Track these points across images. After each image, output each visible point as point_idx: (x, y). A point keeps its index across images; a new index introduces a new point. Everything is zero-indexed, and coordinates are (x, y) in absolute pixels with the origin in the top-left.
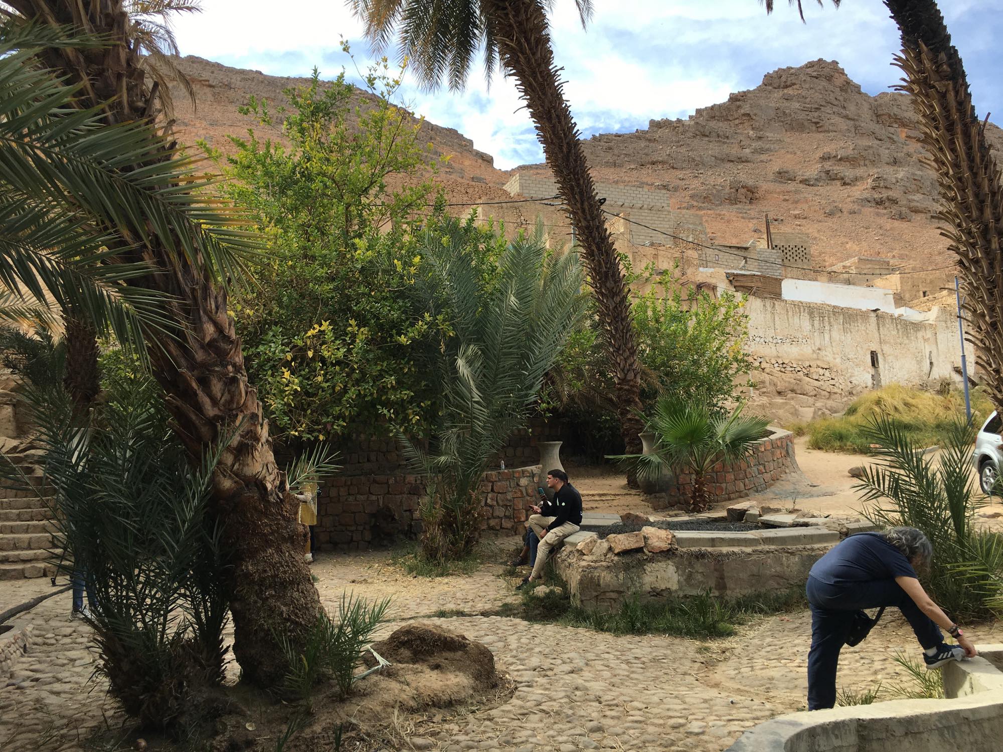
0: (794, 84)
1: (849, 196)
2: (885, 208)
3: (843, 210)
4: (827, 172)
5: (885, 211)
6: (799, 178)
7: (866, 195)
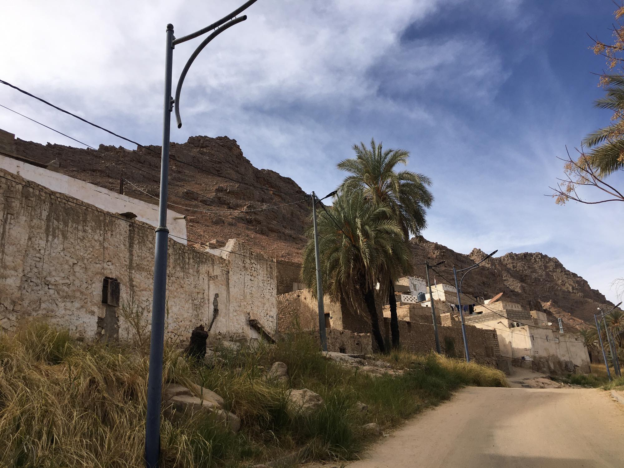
0: (208, 146)
1: (230, 215)
2: (253, 226)
3: (225, 221)
4: (219, 198)
5: (253, 227)
6: (200, 199)
7: (242, 215)
